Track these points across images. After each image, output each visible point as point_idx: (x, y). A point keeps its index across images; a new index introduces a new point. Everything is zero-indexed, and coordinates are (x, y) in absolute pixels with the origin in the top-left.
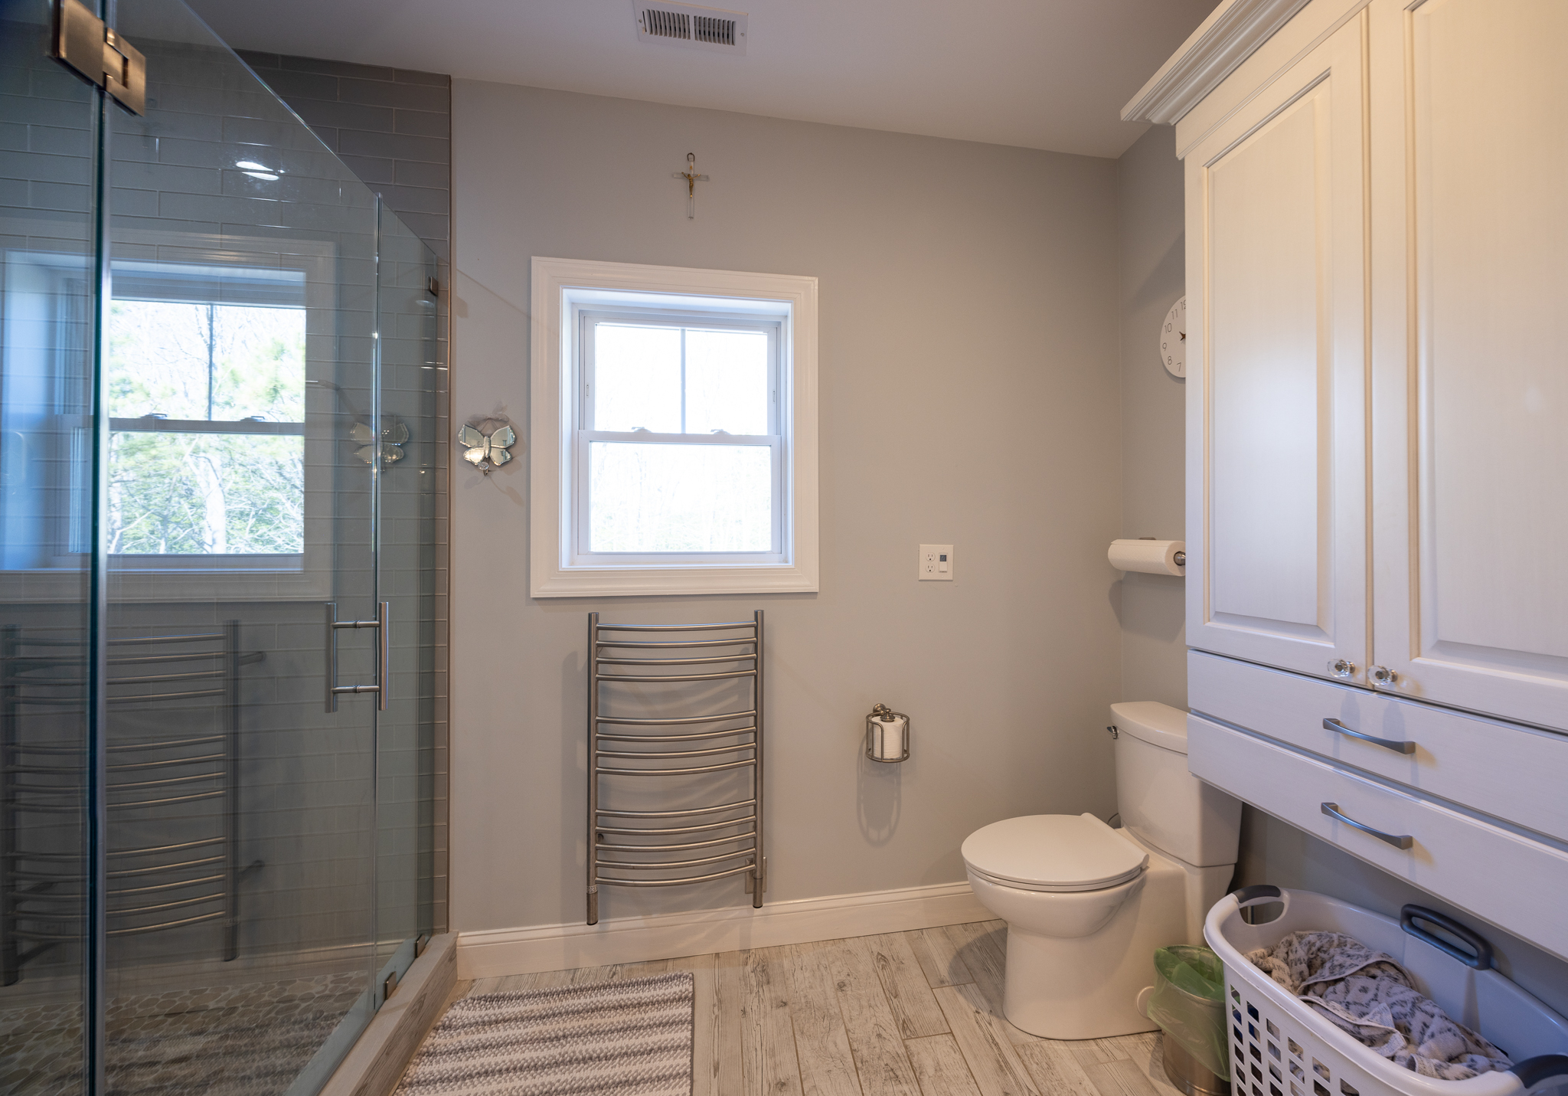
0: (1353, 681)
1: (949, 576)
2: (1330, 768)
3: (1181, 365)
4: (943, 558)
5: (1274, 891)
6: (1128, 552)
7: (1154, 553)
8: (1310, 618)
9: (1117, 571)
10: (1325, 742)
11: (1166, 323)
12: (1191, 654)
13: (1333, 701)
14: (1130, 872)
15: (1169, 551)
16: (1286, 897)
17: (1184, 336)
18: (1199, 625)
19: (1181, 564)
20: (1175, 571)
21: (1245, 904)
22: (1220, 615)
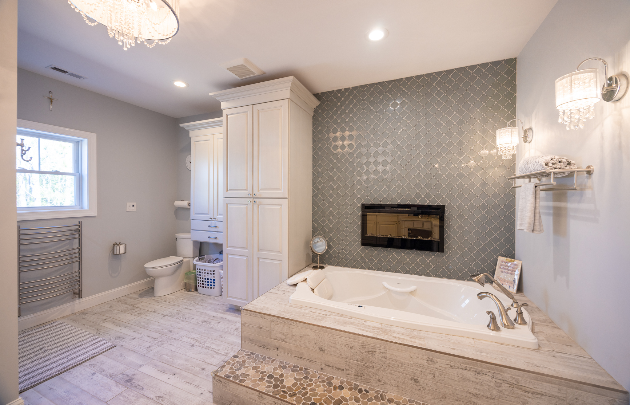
0: (216, 220)
1: (135, 210)
2: (209, 232)
3: (190, 167)
4: (133, 206)
5: (204, 256)
6: (178, 203)
7: (184, 204)
8: (207, 213)
9: (176, 207)
10: (208, 229)
11: (187, 158)
12: (191, 221)
13: (209, 223)
14: (181, 261)
15: (187, 203)
16: (205, 256)
17: (190, 162)
18: (193, 215)
19: (190, 205)
20: (188, 207)
21: (199, 258)
22: (196, 214)
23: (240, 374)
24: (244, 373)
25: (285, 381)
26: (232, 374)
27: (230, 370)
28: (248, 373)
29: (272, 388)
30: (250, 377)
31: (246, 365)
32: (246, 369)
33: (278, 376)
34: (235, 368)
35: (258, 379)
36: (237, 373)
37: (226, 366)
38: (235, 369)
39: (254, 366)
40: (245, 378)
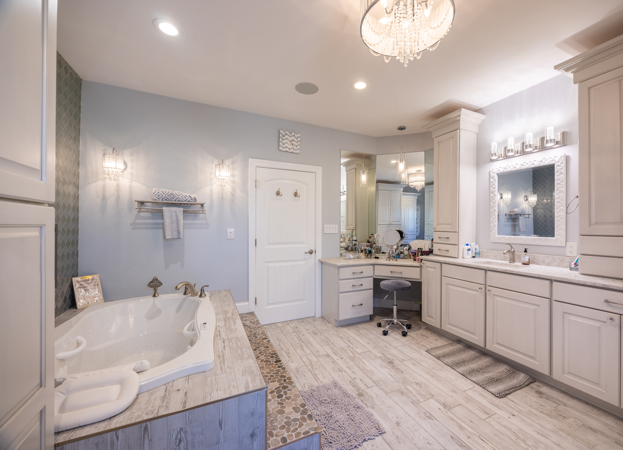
23: (299, 414)
24: (295, 413)
25: (275, 388)
26: (304, 418)
27: (303, 424)
28: (292, 410)
29: (289, 388)
30: (294, 406)
31: (285, 420)
32: (289, 416)
33: (275, 394)
34: (297, 424)
35: (290, 400)
36: (300, 416)
37: (302, 432)
38: (298, 422)
39: (280, 415)
40: (298, 407)
